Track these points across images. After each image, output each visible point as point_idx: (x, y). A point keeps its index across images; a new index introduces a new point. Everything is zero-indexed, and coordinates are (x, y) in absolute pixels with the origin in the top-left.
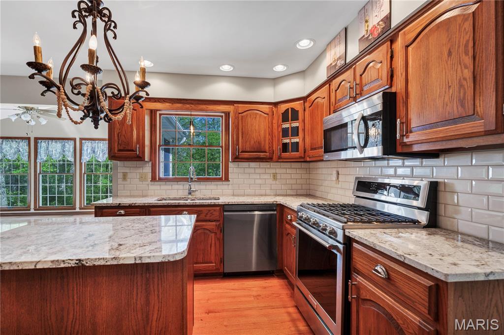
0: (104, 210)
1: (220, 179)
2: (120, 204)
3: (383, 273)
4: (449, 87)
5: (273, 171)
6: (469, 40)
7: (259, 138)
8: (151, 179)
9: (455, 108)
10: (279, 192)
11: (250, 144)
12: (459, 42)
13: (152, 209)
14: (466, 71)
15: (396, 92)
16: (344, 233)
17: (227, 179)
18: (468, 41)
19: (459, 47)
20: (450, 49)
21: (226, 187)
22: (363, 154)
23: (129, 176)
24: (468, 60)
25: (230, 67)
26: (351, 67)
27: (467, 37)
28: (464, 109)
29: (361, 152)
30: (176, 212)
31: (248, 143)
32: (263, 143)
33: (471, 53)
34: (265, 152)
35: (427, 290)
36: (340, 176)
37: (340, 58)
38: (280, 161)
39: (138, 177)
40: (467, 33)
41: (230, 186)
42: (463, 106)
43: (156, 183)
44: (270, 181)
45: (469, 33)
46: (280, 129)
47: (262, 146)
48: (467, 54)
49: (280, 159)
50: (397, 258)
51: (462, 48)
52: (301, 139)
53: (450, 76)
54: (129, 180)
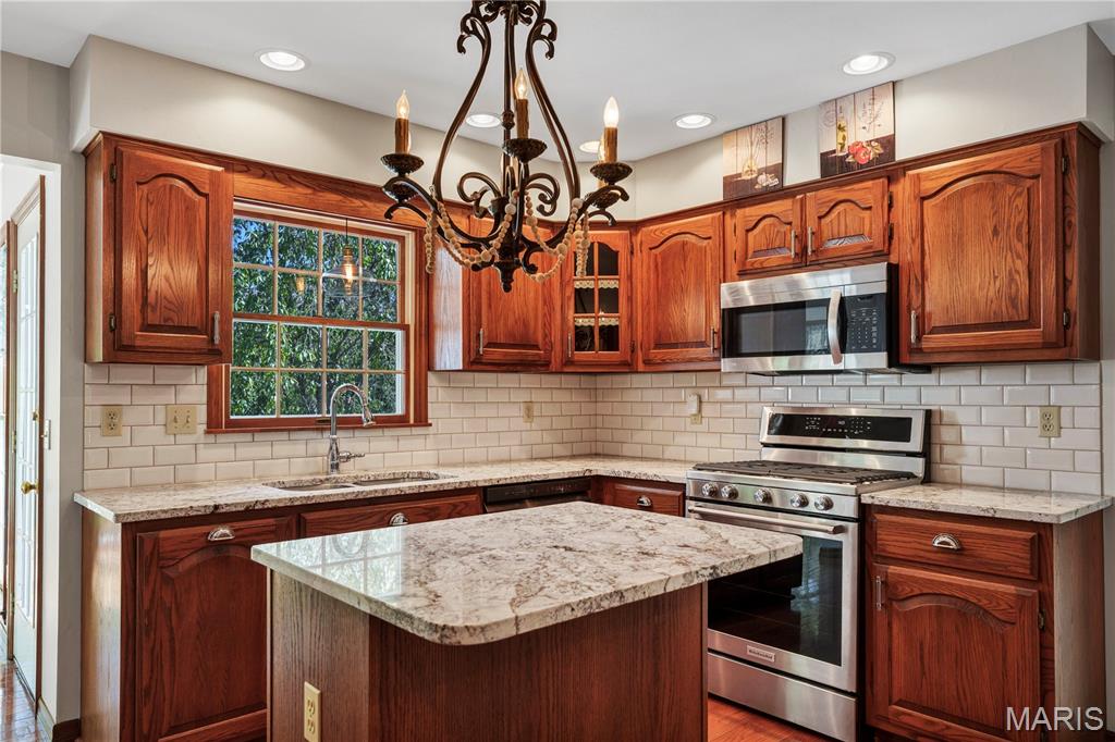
0: (163, 534)
1: (401, 422)
2: (216, 507)
3: (952, 543)
4: (995, 278)
5: (524, 396)
6: (1022, 223)
7: (525, 310)
8: (205, 427)
9: (1004, 309)
10: (538, 451)
11: (506, 325)
12: (1009, 221)
13: (310, 516)
14: (1018, 262)
15: (898, 265)
16: (860, 500)
17: (422, 420)
18: (1020, 224)
19: (1009, 227)
20: (995, 227)
21: (419, 442)
22: (842, 364)
23: (129, 416)
24: (1021, 248)
25: (492, 118)
26: (793, 195)
27: (1019, 219)
28: (1017, 310)
29: (837, 360)
30: (375, 519)
31: (502, 322)
32: (532, 323)
33: (1025, 241)
34: (536, 347)
35: (1028, 544)
36: (704, 406)
37: (767, 170)
38: (566, 370)
39: (161, 418)
40: (1019, 213)
41: (430, 440)
42: (1015, 306)
43: (222, 438)
44: (520, 423)
45: (1022, 214)
46: (569, 292)
47: (531, 331)
48: (1020, 240)
49: (567, 367)
50: (982, 514)
51: (1013, 230)
52: (625, 321)
53: (996, 265)
54: (126, 431)
